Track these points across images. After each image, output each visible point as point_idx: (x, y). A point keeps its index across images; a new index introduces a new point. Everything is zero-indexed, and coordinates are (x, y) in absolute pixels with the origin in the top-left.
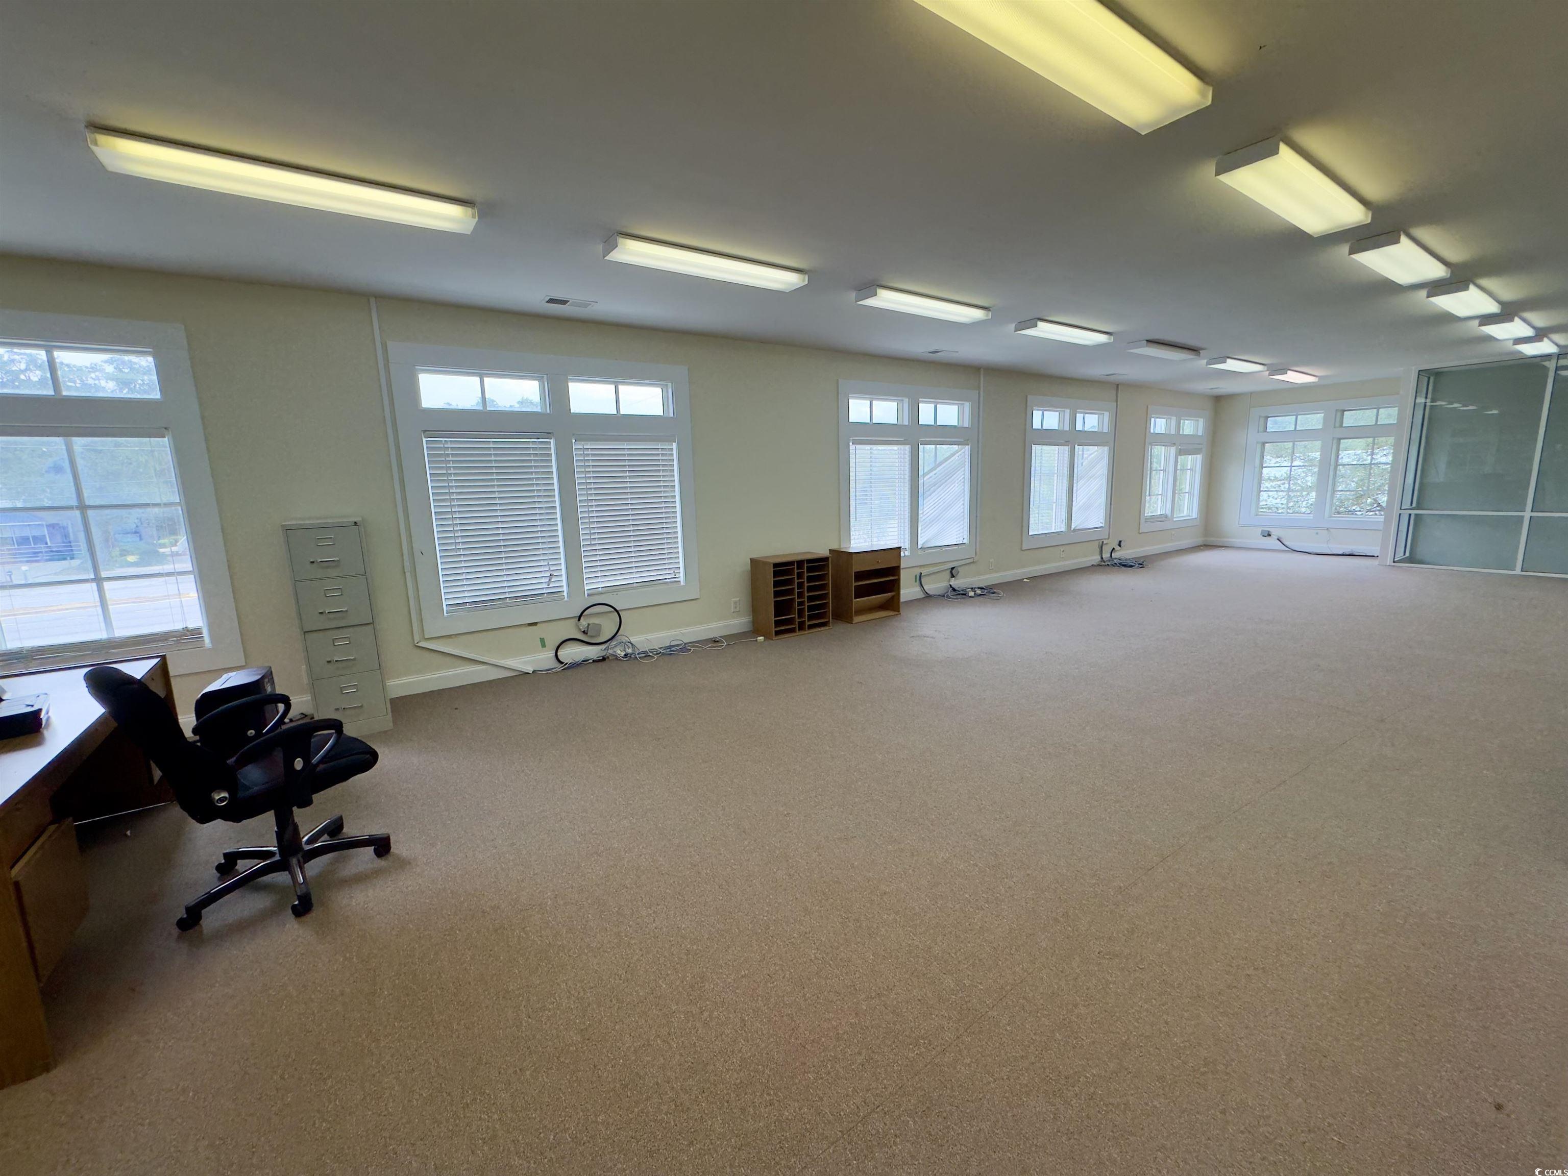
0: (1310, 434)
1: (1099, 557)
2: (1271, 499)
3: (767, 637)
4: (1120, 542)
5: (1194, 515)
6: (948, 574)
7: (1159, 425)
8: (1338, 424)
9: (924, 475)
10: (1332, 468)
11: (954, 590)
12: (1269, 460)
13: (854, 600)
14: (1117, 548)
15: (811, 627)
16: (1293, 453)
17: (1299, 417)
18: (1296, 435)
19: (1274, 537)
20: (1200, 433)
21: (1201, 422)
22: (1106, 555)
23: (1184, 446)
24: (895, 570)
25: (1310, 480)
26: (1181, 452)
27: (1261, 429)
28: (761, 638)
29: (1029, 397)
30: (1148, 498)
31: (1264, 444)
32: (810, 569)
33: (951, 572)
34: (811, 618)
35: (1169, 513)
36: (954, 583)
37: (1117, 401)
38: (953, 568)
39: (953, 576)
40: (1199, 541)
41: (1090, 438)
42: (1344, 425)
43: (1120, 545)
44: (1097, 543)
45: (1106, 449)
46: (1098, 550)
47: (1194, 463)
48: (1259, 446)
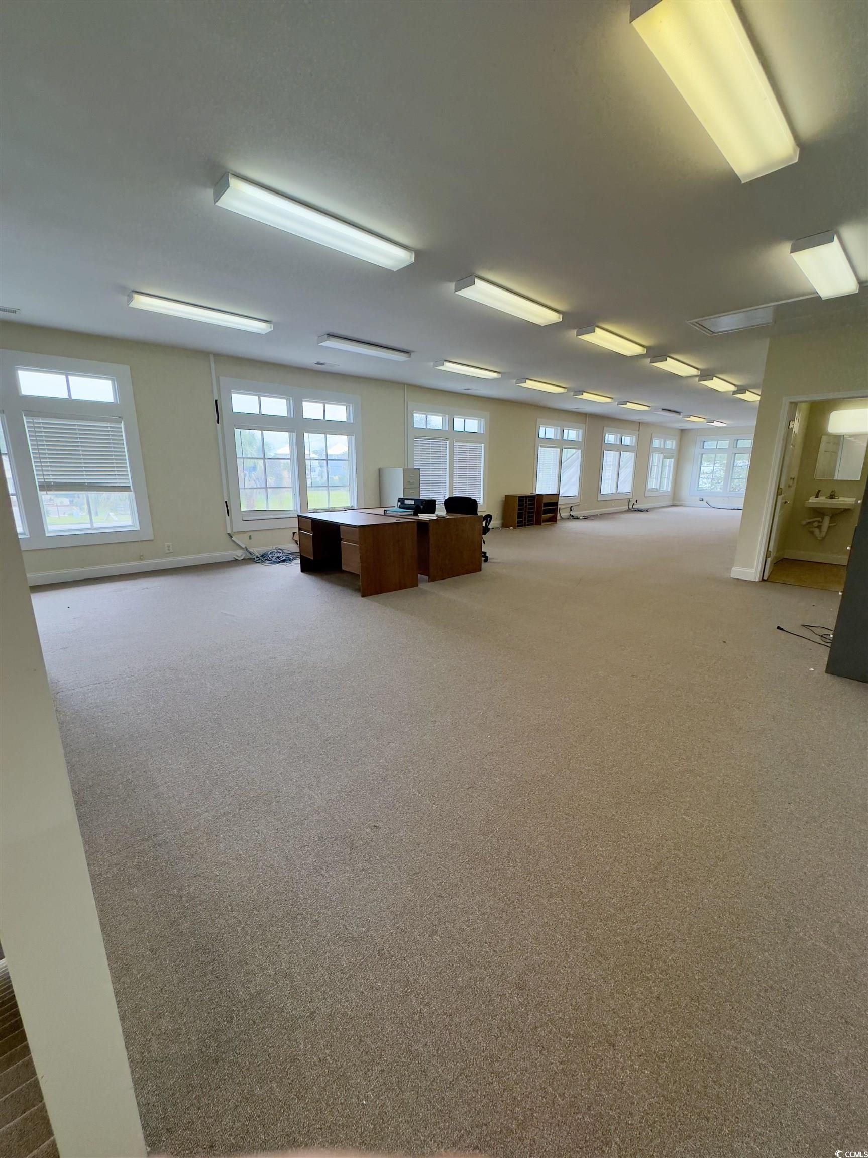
0: (722, 451)
1: (627, 507)
2: (705, 484)
3: (514, 528)
4: (637, 500)
5: (669, 490)
6: (569, 509)
7: (656, 443)
8: (735, 446)
9: (564, 463)
10: (732, 467)
11: (573, 516)
12: (705, 463)
13: (543, 515)
14: (635, 503)
15: (528, 525)
16: (715, 460)
17: (719, 442)
18: (717, 451)
19: (705, 501)
20: (673, 448)
21: (674, 442)
22: (631, 507)
23: (666, 454)
24: (556, 504)
25: (722, 473)
26: (665, 457)
27: (702, 447)
28: (512, 528)
29: (605, 428)
30: (649, 479)
31: (702, 454)
32: (529, 500)
33: (571, 509)
34: (529, 521)
35: (658, 487)
36: (572, 513)
37: (639, 430)
38: (571, 507)
39: (571, 510)
40: (670, 503)
41: (627, 448)
42: (738, 447)
43: (637, 502)
44: (627, 500)
45: (634, 454)
46: (627, 504)
47: (670, 462)
48: (700, 455)
